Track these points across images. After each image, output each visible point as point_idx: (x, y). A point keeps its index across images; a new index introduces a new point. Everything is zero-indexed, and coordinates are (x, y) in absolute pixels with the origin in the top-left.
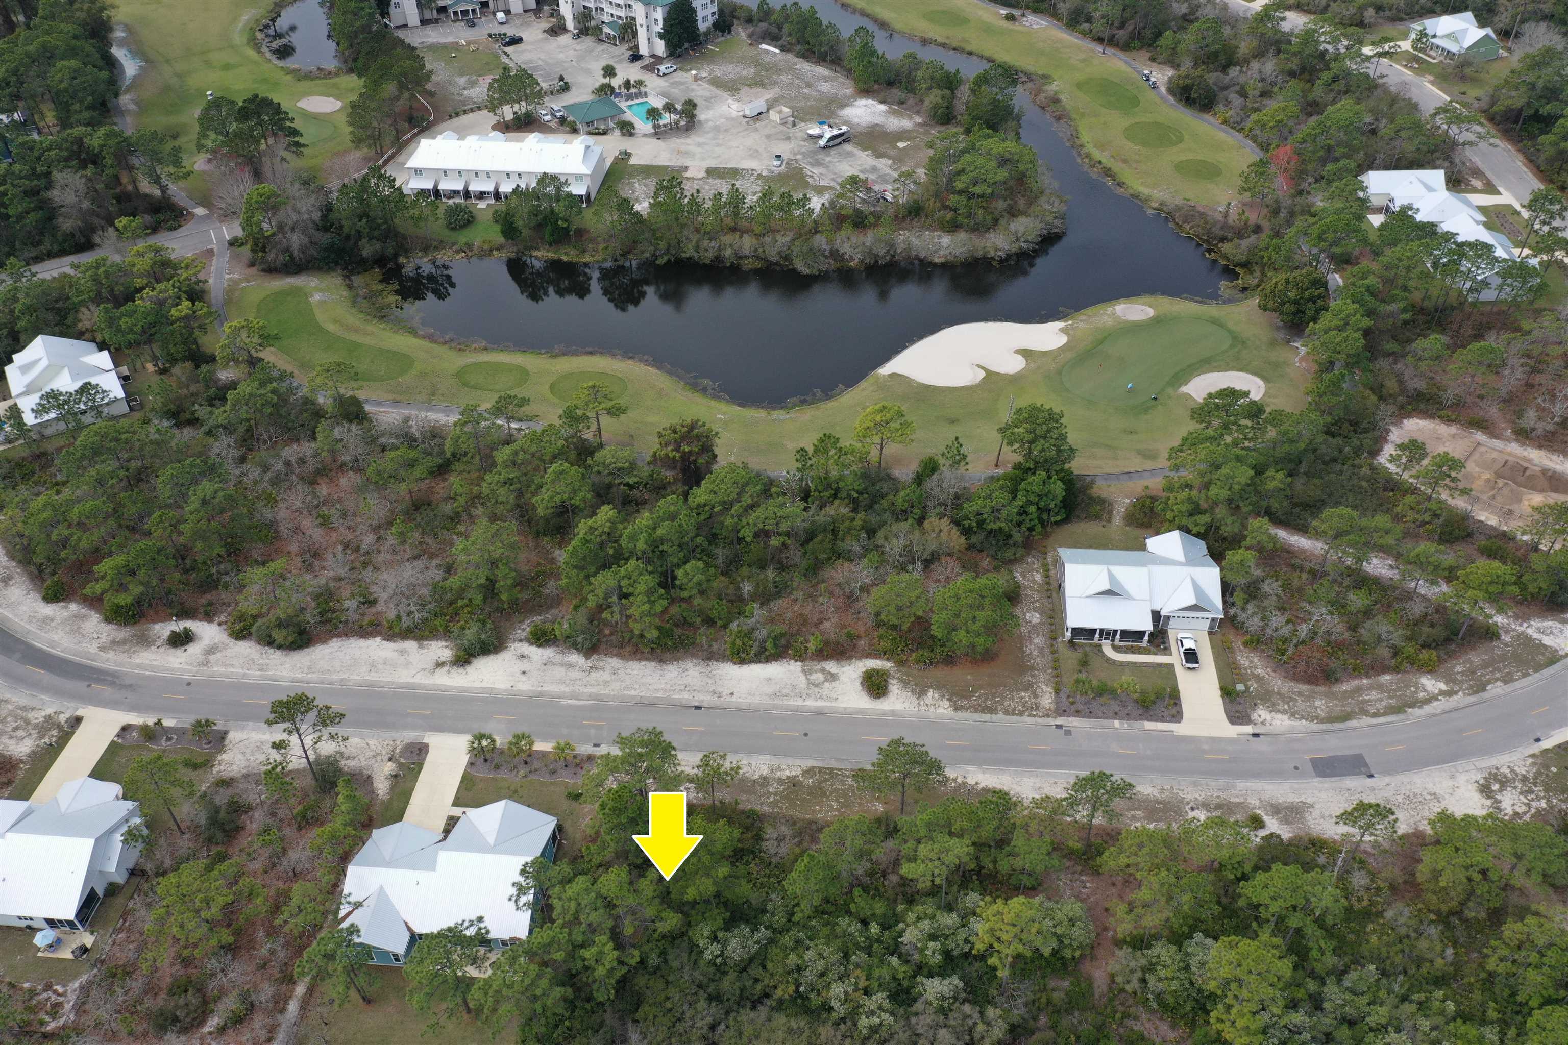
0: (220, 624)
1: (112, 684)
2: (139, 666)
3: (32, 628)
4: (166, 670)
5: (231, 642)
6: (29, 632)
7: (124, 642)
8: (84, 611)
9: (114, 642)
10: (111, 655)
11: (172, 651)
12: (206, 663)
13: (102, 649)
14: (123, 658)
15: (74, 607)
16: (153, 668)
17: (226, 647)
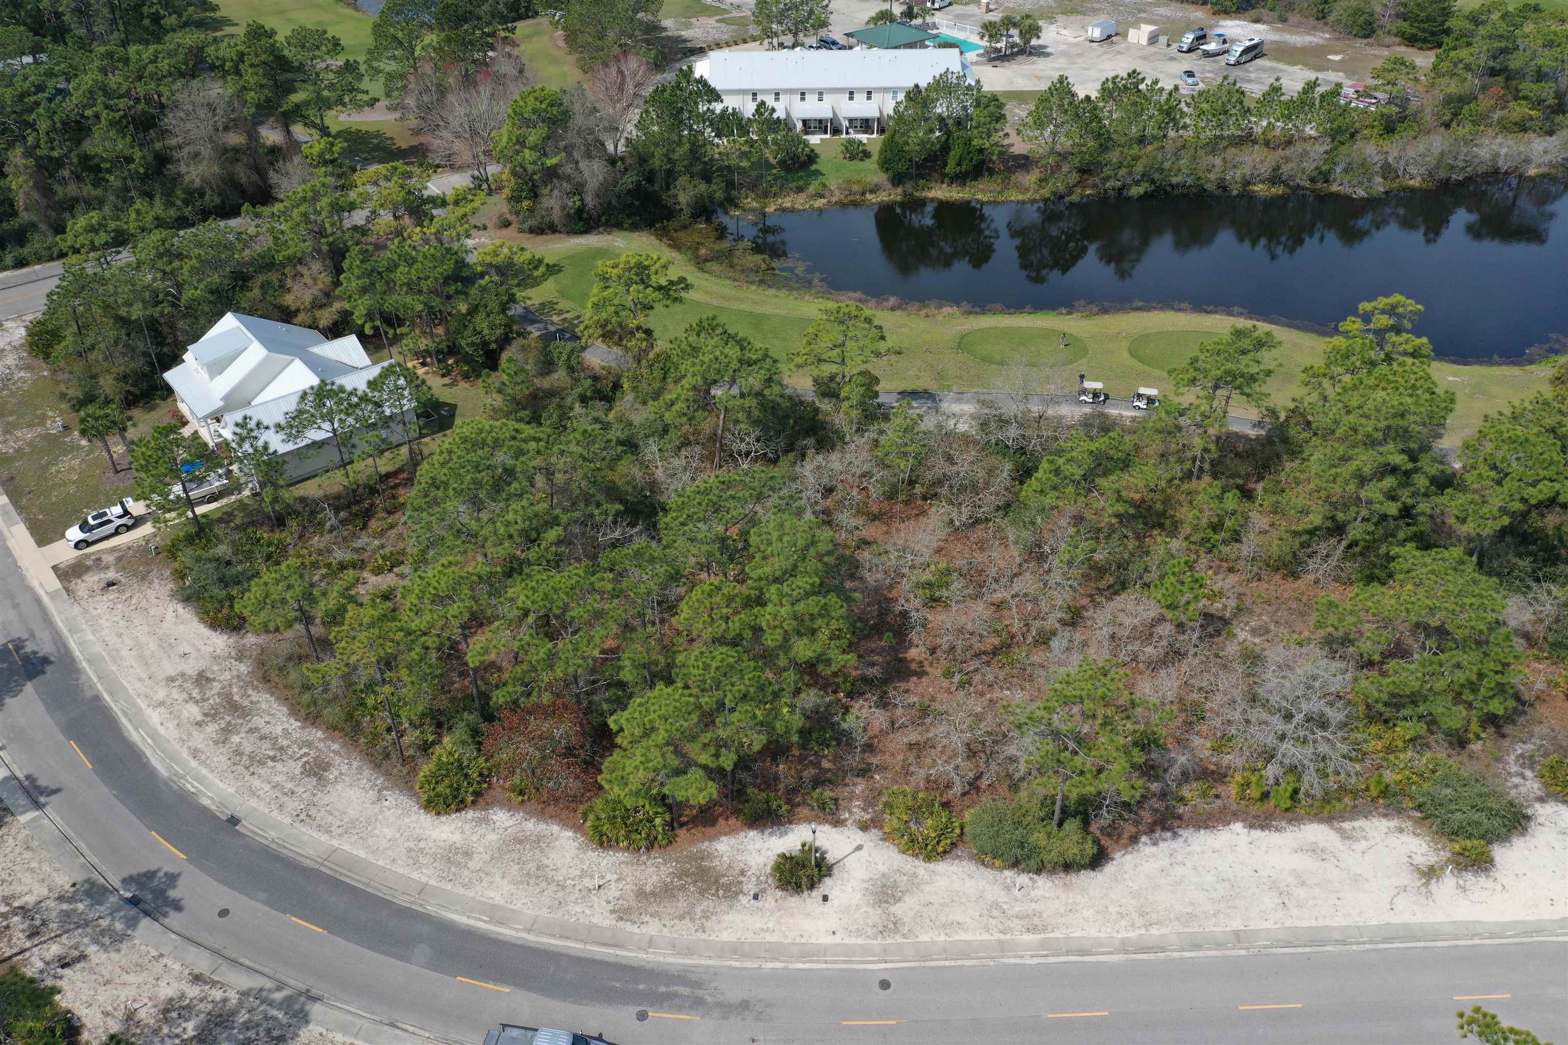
0: (864, 827)
1: (698, 1003)
2: (736, 949)
3: (426, 876)
4: (808, 952)
5: (920, 867)
6: (423, 888)
7: (666, 892)
8: (532, 826)
9: (641, 894)
10: (652, 928)
11: (794, 901)
12: (893, 926)
13: (622, 914)
14: (684, 931)
15: (501, 817)
16: (775, 951)
17: (914, 882)
